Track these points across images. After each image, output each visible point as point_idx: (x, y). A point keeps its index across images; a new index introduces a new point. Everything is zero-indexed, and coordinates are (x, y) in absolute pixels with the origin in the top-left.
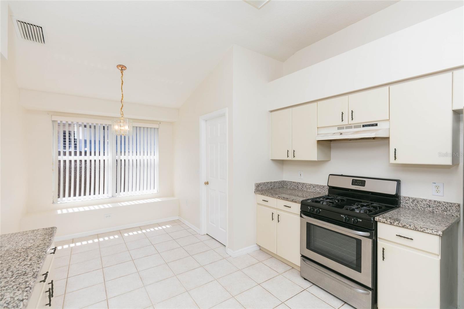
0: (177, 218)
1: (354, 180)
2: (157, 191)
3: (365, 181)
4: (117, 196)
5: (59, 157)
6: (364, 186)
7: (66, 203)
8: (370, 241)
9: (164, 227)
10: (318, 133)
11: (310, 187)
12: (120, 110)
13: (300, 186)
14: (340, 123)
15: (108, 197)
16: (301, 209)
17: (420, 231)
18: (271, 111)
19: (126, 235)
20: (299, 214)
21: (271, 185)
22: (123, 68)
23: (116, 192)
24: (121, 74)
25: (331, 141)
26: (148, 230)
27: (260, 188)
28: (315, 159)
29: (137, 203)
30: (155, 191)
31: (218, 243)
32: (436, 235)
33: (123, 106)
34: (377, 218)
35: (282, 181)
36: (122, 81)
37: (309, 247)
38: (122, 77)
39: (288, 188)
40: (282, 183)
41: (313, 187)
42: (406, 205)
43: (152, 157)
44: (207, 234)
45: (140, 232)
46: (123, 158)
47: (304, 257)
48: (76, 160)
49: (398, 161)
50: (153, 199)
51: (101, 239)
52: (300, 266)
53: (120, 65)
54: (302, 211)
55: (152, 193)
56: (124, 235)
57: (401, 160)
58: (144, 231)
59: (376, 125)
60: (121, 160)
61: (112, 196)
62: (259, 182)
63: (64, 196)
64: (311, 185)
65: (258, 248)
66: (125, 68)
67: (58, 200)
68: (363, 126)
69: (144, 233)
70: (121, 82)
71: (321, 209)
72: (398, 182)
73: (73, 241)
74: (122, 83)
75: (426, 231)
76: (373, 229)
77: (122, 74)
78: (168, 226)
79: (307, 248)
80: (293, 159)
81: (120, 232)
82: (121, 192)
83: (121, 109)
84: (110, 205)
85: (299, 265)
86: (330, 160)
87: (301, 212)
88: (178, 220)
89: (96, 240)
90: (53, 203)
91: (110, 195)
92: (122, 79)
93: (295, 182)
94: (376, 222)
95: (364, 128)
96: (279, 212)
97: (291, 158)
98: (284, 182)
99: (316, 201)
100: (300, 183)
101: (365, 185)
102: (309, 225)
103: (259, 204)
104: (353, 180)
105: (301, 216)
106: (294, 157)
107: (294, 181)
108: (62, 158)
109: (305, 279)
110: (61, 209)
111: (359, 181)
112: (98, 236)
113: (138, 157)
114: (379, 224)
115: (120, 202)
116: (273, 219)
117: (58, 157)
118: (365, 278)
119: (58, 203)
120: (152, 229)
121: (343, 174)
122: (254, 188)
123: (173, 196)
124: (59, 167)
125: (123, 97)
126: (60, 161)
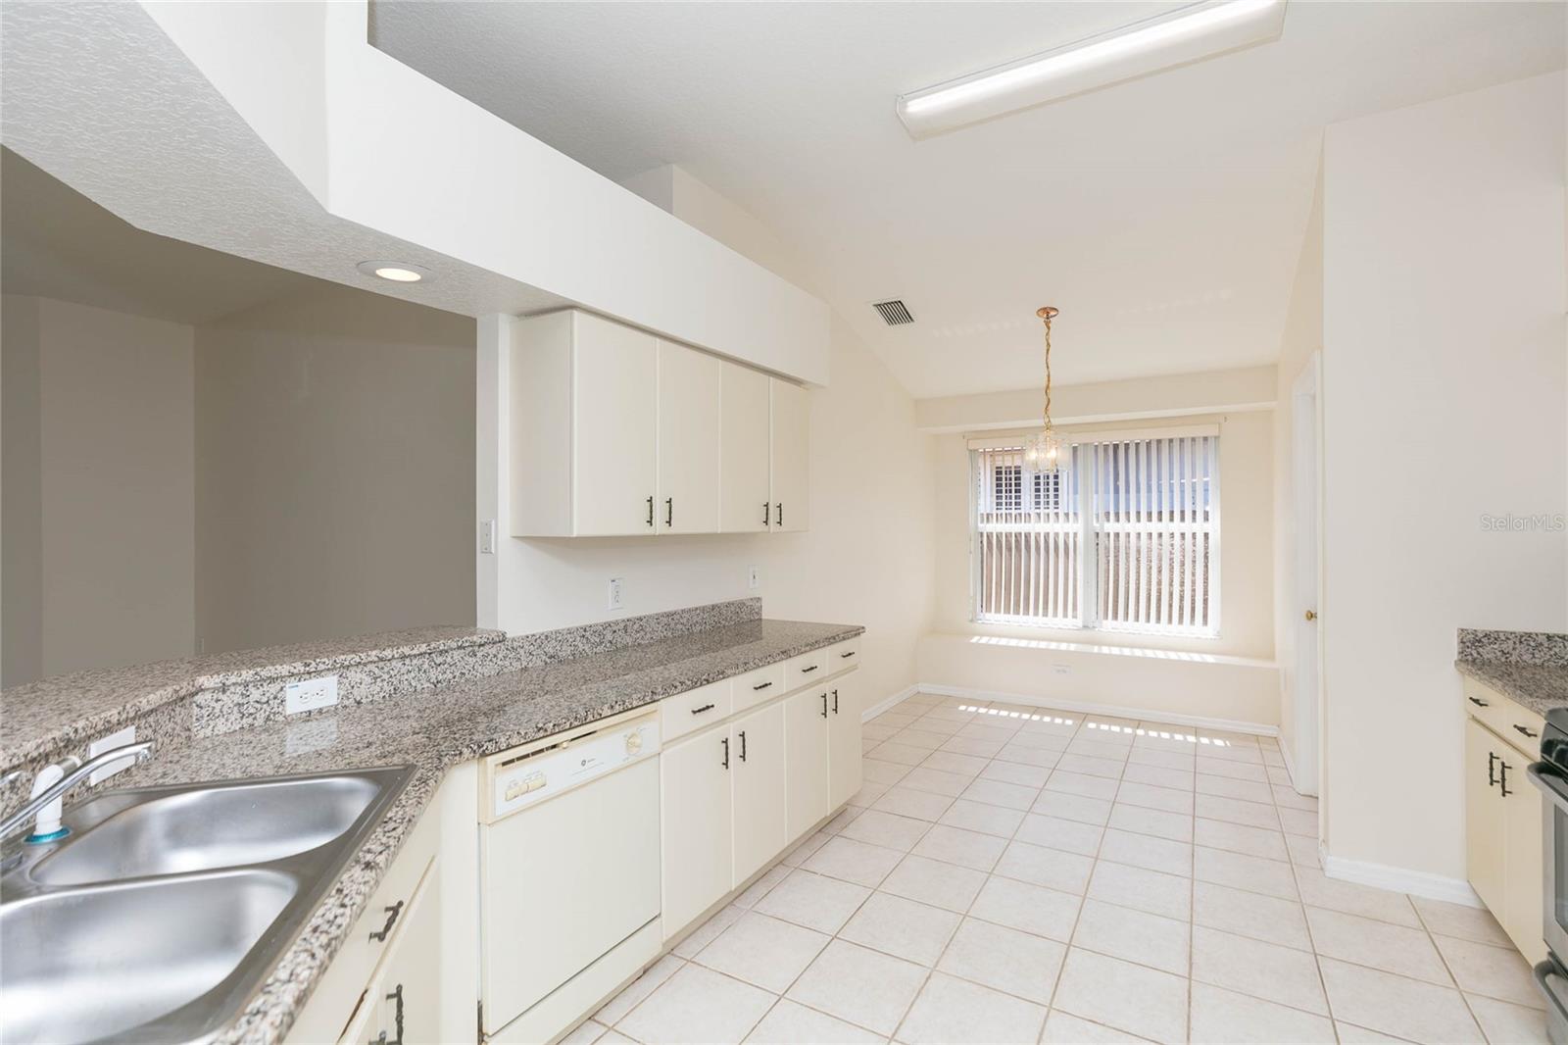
0: (1272, 732)
2: (1215, 633)
4: (1099, 629)
7: (991, 624)
15: (1075, 628)
19: (1091, 726)
22: (1047, 313)
26: (1153, 734)
30: (1209, 632)
45: (1128, 730)
55: (1199, 639)
56: (1087, 726)
58: (1140, 732)
61: (1086, 626)
66: (1053, 312)
67: (978, 617)
69: (1136, 736)
73: (990, 705)
78: (1219, 742)
81: (1086, 716)
91: (1079, 622)
110: (982, 635)
112: (1036, 710)
115: (1100, 644)
119: (979, 622)
120: (1165, 735)
122: (1454, 647)
123: (1271, 657)
124: (982, 548)
125: (1049, 381)
126: (982, 534)
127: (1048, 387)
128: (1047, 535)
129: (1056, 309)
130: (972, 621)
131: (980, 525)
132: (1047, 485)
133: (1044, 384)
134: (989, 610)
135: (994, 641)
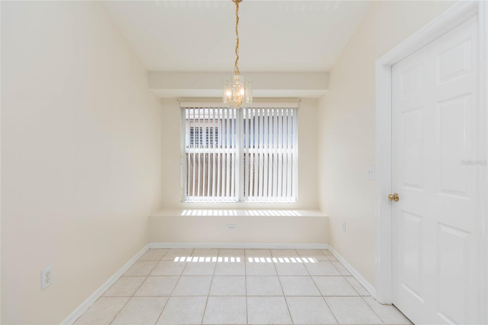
2: (295, 200)
4: (245, 201)
7: (193, 202)
9: (305, 260)
12: (235, 65)
15: (235, 201)
19: (251, 260)
23: (244, 196)
26: (281, 260)
29: (268, 215)
38: (237, 11)
43: (289, 151)
44: (393, 304)
45: (269, 260)
46: (252, 151)
50: (289, 211)
51: (220, 259)
55: (289, 203)
56: (248, 260)
58: (275, 260)
60: (250, 154)
61: (240, 200)
67: (186, 199)
69: (274, 262)
73: (193, 252)
78: (312, 260)
81: (245, 252)
82: (249, 195)
83: (236, 63)
84: (235, 213)
88: (328, 250)
89: (214, 259)
91: (237, 199)
92: (237, 15)
110: (188, 209)
112: (219, 252)
115: (248, 209)
119: (186, 202)
120: (287, 260)
123: (318, 209)
124: (187, 161)
126: (187, 154)
128: (212, 154)
130: (182, 201)
131: (186, 149)
132: (212, 134)
134: (191, 195)
135: (194, 213)
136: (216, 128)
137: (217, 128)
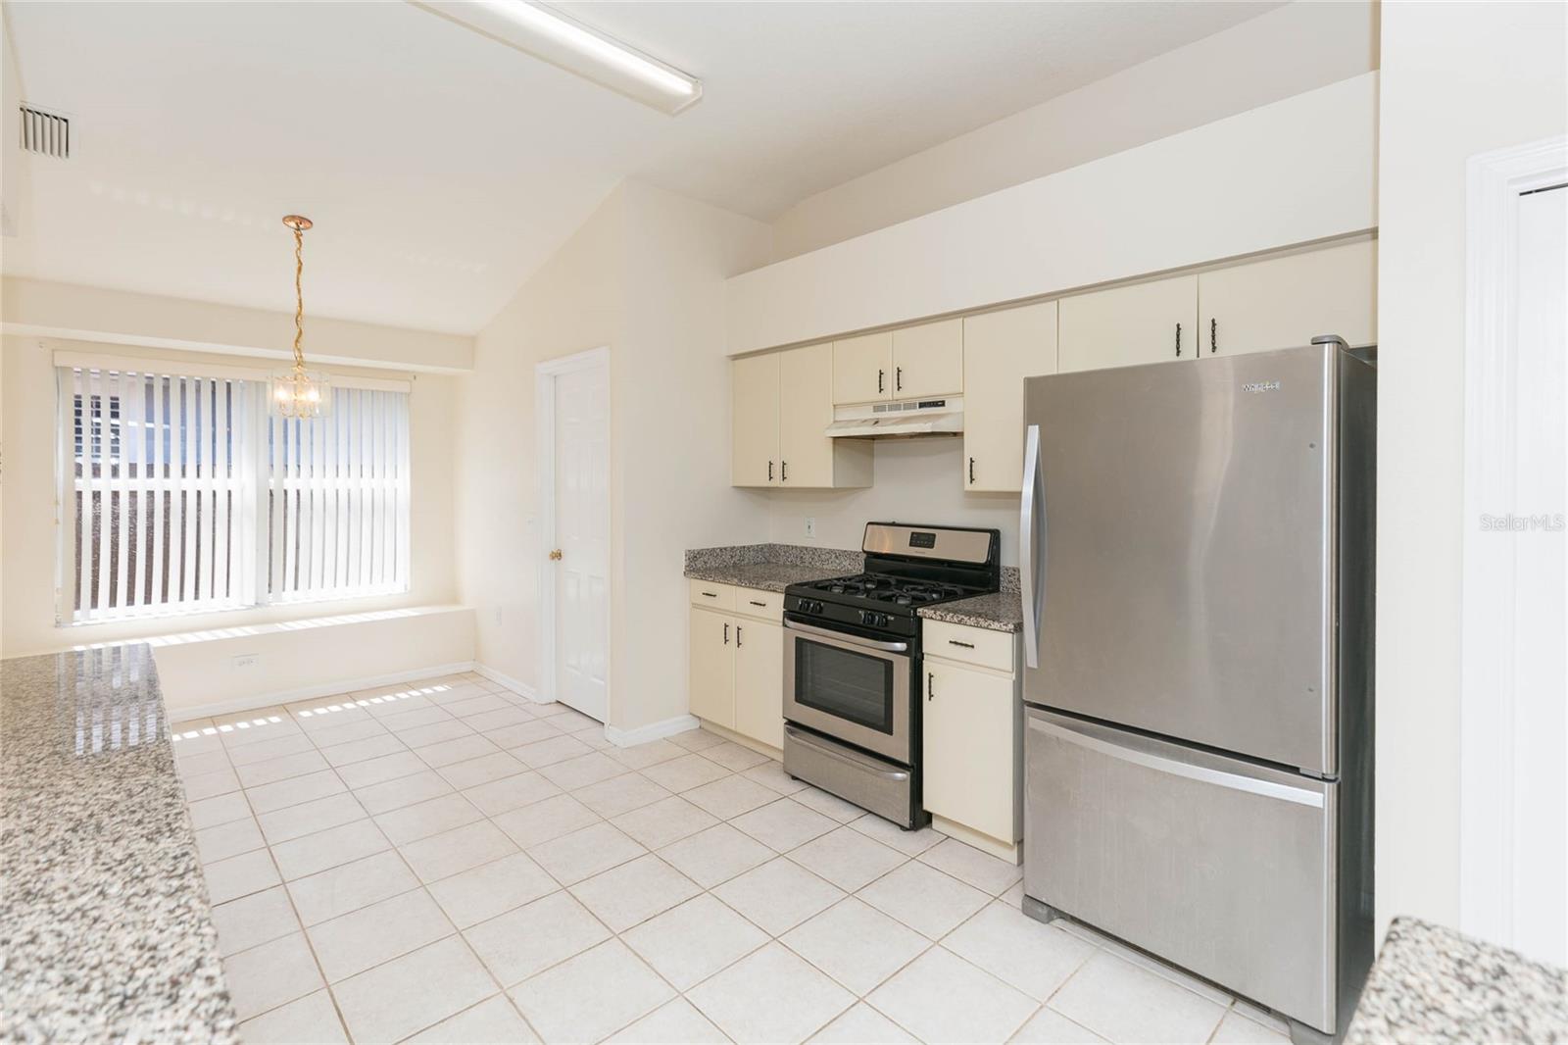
0: (467, 666)
1: (917, 533)
2: (406, 585)
3: (934, 535)
4: (272, 604)
5: (78, 481)
6: (932, 546)
7: (101, 624)
8: (907, 659)
9: (427, 691)
10: (837, 419)
11: (828, 556)
12: (294, 345)
13: (807, 557)
14: (876, 396)
15: (246, 607)
16: (784, 607)
17: (984, 628)
18: (736, 357)
19: (305, 714)
20: (781, 619)
21: (732, 557)
22: (301, 222)
23: (270, 592)
24: (296, 241)
25: (874, 439)
26: (377, 701)
27: (699, 564)
28: (830, 485)
29: (340, 623)
30: (398, 587)
31: (586, 720)
32: (1006, 631)
33: (301, 333)
34: (920, 611)
35: (765, 545)
36: (299, 261)
37: (800, 698)
38: (299, 249)
39: (781, 563)
40: (765, 550)
41: (837, 557)
42: (1009, 586)
43: (388, 483)
44: (557, 701)
45: (349, 706)
46: (291, 484)
47: (793, 726)
48: (136, 492)
49: (977, 487)
50: (391, 612)
51: (226, 728)
52: (782, 747)
53: (293, 217)
54: (789, 611)
55: (389, 595)
56: (300, 716)
57: (983, 484)
58: (363, 703)
59: (942, 404)
60: (286, 492)
61: (257, 603)
62: (697, 546)
63: (94, 603)
64: (831, 551)
65: (694, 724)
66: (308, 225)
67: (75, 617)
68: (922, 405)
69: (363, 708)
70: (297, 266)
71: (823, 601)
72: (995, 535)
74: (300, 270)
75: (993, 627)
76: (913, 633)
77: (300, 241)
78: (440, 688)
79: (797, 700)
80: (784, 484)
81: (284, 708)
82: (284, 590)
83: (297, 341)
84: (251, 631)
85: (780, 743)
86: (871, 487)
87: (785, 615)
88: (472, 671)
89: (210, 731)
90: (58, 624)
91: (250, 601)
92: (298, 257)
93: (796, 547)
94: (920, 620)
95: (922, 409)
96: (741, 622)
97: (777, 482)
98: (771, 547)
99: (823, 586)
100: (806, 549)
101: (933, 542)
102: (800, 643)
103: (695, 606)
104: (913, 533)
105: (785, 625)
106: (784, 478)
107: (794, 545)
108: (86, 484)
109: (794, 778)
111: (923, 537)
112: (214, 720)
113: (343, 483)
114: (926, 623)
115: (282, 620)
116: (726, 641)
117: (73, 482)
118: (897, 745)
119: (74, 624)
120: (389, 699)
121: (897, 522)
122: (683, 562)
123: (455, 600)
124: (78, 513)
125: (301, 306)
126: (80, 494)
127: (299, 314)
129: (310, 222)
131: (76, 481)
133: (294, 309)
136: (112, 398)
137: (117, 399)
